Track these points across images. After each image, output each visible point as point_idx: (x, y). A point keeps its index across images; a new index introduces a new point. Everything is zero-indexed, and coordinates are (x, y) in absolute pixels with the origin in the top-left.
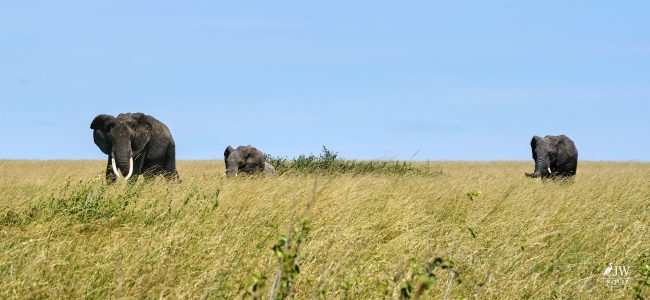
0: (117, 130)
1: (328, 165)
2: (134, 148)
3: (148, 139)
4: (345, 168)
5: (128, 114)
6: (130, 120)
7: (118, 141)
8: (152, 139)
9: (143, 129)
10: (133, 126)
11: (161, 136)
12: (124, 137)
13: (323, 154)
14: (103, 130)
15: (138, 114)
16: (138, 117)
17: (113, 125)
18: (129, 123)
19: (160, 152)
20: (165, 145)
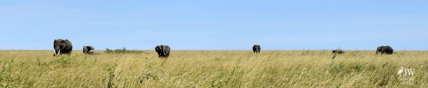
1: (124, 51)
3: (65, 46)
4: (128, 52)
8: (66, 46)
9: (63, 44)
10: (61, 42)
13: (123, 49)
19: (69, 48)
20: (70, 47)
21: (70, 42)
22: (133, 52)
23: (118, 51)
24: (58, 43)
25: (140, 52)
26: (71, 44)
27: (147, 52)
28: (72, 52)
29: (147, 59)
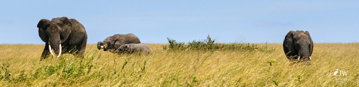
0: (51, 28)
2: (62, 38)
3: (70, 32)
5: (58, 18)
6: (58, 22)
7: (52, 34)
9: (67, 26)
10: (61, 25)
11: (78, 32)
12: (55, 32)
13: (208, 40)
14: (43, 29)
15: (63, 17)
16: (64, 19)
17: (48, 25)
18: (58, 24)
19: (78, 40)
21: (80, 26)
22: (232, 48)
23: (196, 46)
24: (56, 27)
25: (250, 48)
26: (83, 30)
27: (265, 49)
28: (87, 49)
29: (271, 64)
